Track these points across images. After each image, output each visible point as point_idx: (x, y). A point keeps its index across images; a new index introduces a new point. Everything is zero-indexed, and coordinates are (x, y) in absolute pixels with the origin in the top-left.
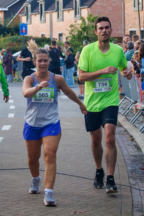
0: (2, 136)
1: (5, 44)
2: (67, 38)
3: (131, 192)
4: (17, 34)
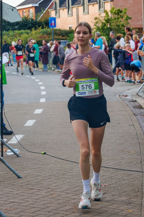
0: (34, 119)
1: (36, 37)
4: (47, 27)
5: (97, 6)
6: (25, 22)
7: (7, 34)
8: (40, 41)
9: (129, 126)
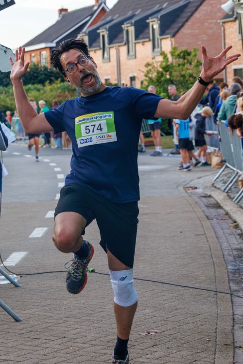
0: (45, 227)
1: (52, 95)
2: (142, 83)
3: (232, 301)
5: (149, 45)
6: (35, 73)
7: (5, 91)
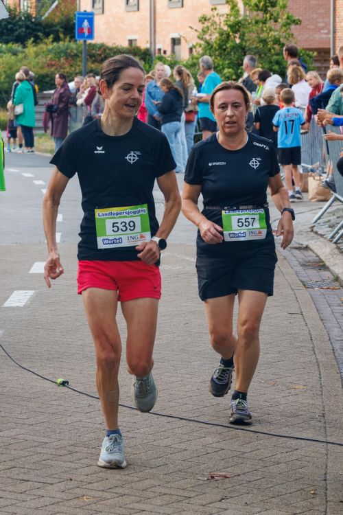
0: (31, 289)
1: (38, 63)
2: (191, 50)
4: (68, 38)
6: (10, 23)
8: (47, 76)
9: (289, 315)
